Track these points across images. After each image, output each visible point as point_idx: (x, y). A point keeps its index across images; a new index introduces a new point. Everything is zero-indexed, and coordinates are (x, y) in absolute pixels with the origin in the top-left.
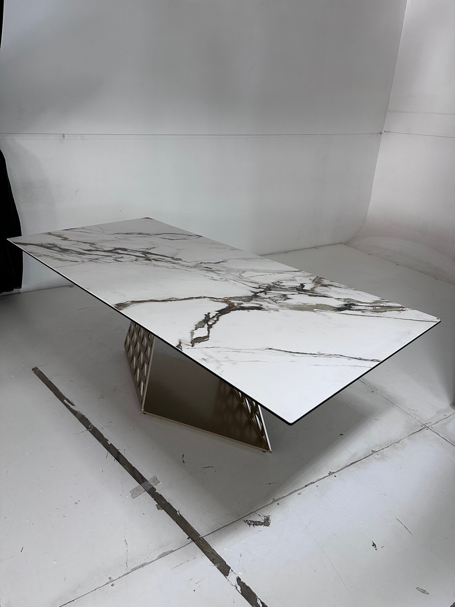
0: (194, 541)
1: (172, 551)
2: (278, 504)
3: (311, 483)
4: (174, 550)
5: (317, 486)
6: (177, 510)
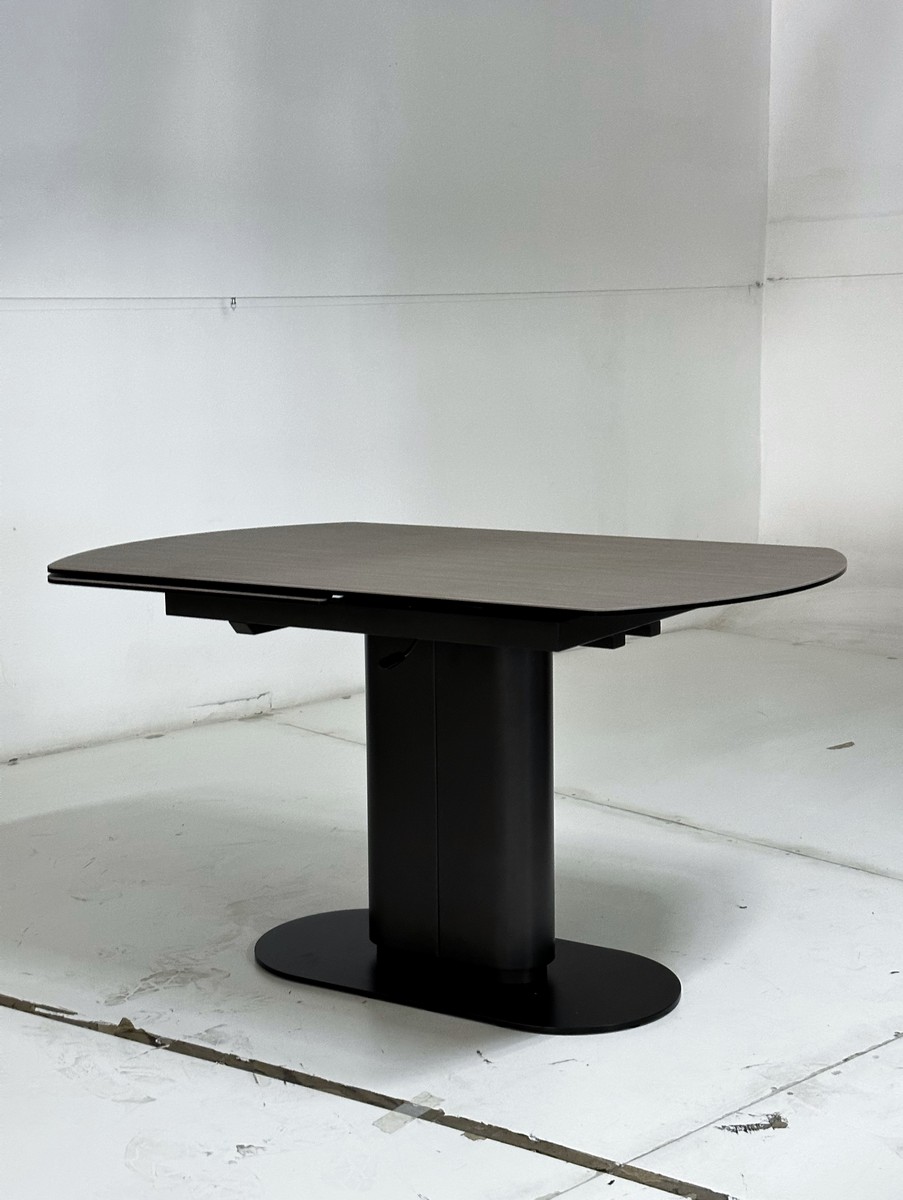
0: (604, 1171)
1: (557, 1194)
2: (789, 1094)
3: (858, 1054)
4: (561, 1191)
5: (877, 1057)
6: (528, 1135)
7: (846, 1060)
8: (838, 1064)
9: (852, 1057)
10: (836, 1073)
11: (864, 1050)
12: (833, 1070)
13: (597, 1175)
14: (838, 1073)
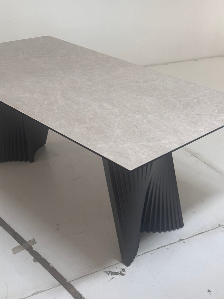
1: (43, 291)
3: (163, 246)
4: (45, 290)
5: (168, 249)
6: (50, 263)
7: (158, 248)
8: (155, 250)
9: (161, 247)
10: (152, 254)
11: (165, 245)
12: (152, 252)
13: (59, 285)
14: (153, 253)
